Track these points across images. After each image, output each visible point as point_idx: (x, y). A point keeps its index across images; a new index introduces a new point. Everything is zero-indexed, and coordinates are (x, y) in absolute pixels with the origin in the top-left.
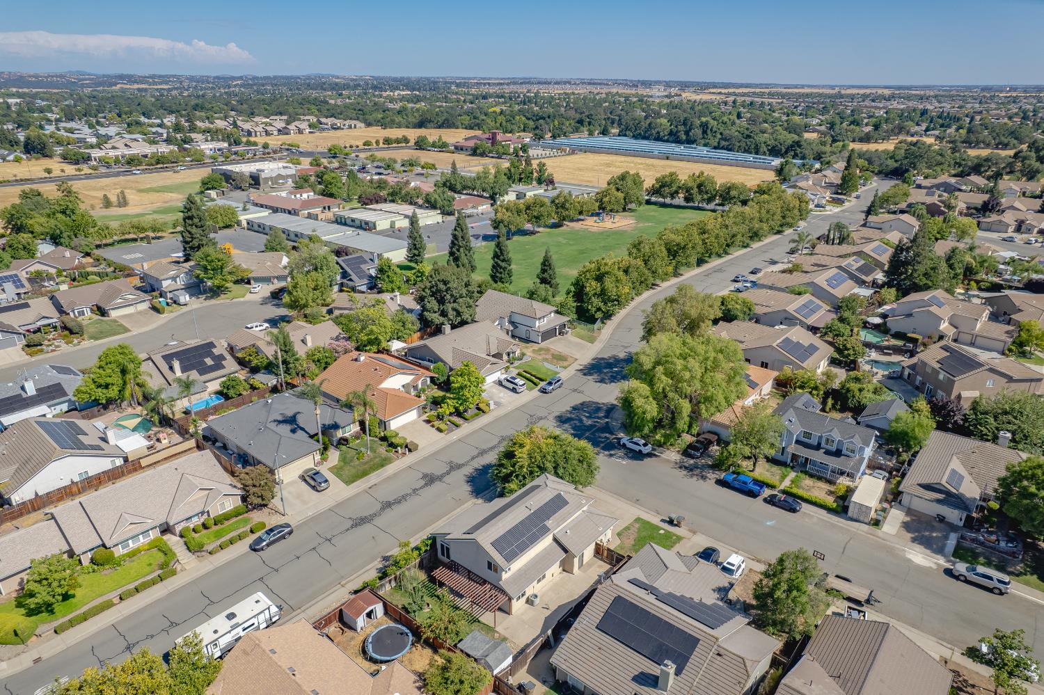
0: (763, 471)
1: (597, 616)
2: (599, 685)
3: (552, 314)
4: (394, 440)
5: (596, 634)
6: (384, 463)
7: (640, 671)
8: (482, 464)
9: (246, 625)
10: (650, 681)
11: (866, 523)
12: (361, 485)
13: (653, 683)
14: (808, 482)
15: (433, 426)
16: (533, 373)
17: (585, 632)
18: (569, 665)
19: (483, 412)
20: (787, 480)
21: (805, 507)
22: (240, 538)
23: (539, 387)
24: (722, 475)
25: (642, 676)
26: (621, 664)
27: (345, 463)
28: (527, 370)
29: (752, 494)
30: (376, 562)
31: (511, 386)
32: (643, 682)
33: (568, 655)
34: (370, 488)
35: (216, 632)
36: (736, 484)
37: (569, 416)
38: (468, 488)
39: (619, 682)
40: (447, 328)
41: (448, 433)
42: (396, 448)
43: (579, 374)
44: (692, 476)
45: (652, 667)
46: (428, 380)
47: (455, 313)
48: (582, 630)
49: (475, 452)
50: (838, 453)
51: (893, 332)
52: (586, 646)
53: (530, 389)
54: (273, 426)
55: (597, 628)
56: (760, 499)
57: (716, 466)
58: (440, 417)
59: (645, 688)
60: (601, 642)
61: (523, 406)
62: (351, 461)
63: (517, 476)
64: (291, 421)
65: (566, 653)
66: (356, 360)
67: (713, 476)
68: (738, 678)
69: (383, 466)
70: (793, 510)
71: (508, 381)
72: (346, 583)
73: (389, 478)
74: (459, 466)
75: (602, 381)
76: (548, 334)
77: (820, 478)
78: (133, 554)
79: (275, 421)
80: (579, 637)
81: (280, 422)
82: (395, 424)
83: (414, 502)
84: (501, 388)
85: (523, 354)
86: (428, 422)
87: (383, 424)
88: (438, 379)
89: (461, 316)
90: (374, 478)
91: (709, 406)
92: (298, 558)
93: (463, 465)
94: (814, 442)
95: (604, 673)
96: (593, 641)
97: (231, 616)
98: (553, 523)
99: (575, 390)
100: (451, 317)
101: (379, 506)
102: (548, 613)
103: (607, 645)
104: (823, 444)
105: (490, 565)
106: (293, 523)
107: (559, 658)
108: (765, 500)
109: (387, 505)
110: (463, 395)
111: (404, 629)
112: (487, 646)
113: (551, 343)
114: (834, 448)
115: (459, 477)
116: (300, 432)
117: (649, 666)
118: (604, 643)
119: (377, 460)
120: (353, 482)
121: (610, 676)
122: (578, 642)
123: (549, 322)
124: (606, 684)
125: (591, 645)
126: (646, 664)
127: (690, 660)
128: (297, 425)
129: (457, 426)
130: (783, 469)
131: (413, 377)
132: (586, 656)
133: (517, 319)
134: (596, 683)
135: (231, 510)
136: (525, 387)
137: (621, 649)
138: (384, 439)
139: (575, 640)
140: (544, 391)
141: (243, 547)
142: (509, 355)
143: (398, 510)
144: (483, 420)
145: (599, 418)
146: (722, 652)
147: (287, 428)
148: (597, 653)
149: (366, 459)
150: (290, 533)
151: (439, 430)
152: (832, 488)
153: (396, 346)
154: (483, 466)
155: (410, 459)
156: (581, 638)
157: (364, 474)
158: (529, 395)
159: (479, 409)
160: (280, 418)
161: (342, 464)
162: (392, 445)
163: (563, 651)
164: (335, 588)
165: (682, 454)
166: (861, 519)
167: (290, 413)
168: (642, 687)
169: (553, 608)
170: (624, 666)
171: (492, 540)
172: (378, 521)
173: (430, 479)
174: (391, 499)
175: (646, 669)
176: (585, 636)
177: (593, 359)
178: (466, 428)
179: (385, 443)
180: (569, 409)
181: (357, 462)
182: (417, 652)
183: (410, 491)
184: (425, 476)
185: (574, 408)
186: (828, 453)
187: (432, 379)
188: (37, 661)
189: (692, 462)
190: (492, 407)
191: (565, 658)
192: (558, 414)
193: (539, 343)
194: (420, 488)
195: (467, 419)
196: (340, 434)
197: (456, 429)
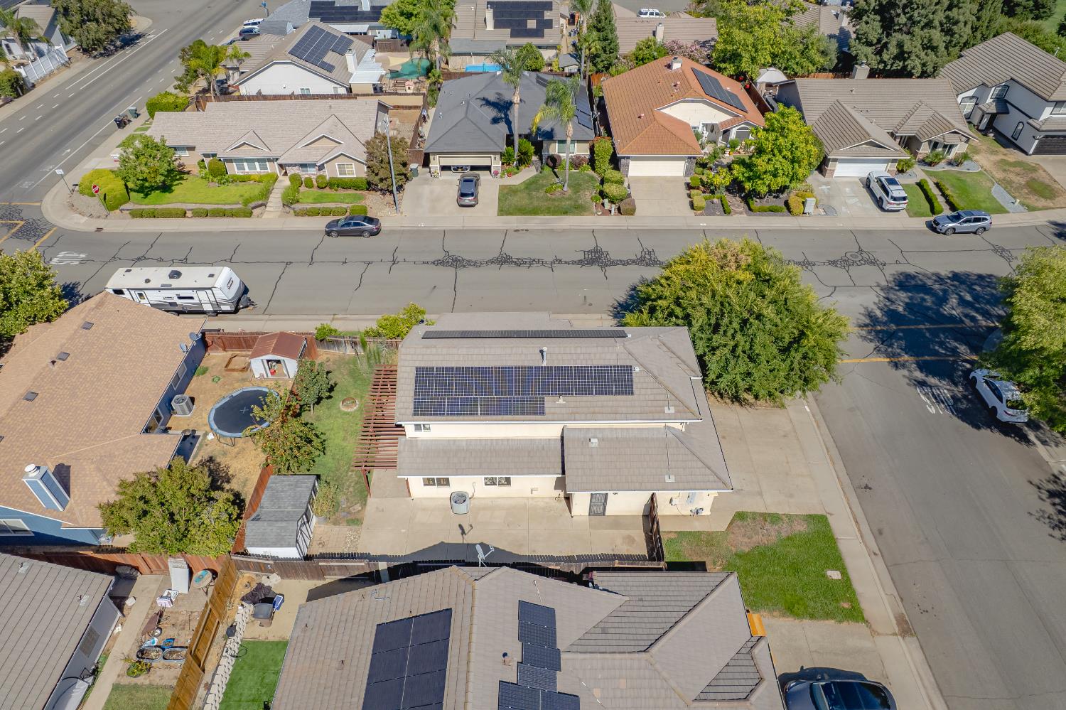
1: (399, 610)
4: (605, 186)
6: (572, 210)
9: (183, 294)
12: (514, 222)
15: (689, 196)
16: (950, 193)
17: (364, 616)
19: (789, 209)
22: (331, 212)
23: (933, 216)
27: (528, 188)
31: (879, 192)
33: (317, 623)
34: (517, 231)
35: (148, 281)
37: (929, 282)
38: (621, 296)
40: (862, 70)
41: (702, 214)
42: (605, 200)
43: (1048, 230)
48: (366, 609)
52: (340, 637)
53: (914, 214)
54: (477, 105)
55: (379, 626)
58: (706, 187)
60: (357, 654)
61: (869, 232)
62: (537, 189)
64: (503, 107)
66: (669, 66)
69: (564, 213)
71: (878, 182)
73: (551, 231)
74: (652, 263)
78: (244, 179)
79: (484, 99)
80: (352, 613)
81: (488, 103)
82: (637, 169)
83: (538, 273)
84: (864, 191)
85: (968, 159)
86: (689, 187)
87: (616, 160)
90: (536, 222)
92: (344, 263)
93: (659, 263)
97: (175, 275)
99: (1000, 250)
101: (493, 256)
107: (308, 613)
109: (503, 260)
112: (289, 509)
113: (1055, 161)
115: (633, 276)
116: (502, 126)
118: (355, 662)
119: (568, 203)
120: (509, 214)
122: (344, 618)
125: (345, 644)
128: (506, 115)
129: (725, 211)
132: (323, 652)
136: (903, 205)
139: (346, 610)
140: (933, 227)
141: (321, 223)
144: (773, 222)
147: (491, 113)
148: (334, 664)
149: (556, 195)
150: (374, 233)
151: (694, 205)
153: (770, 77)
155: (614, 221)
156: (350, 618)
157: (533, 212)
158: (901, 221)
159: (787, 203)
160: (492, 98)
161: (524, 188)
162: (602, 193)
163: (320, 611)
167: (509, 98)
172: (466, 272)
173: (594, 259)
174: (515, 256)
176: (357, 619)
178: (733, 220)
179: (601, 187)
180: (945, 273)
181: (541, 194)
183: (550, 258)
184: (594, 251)
185: (956, 277)
188: (99, 230)
191: (311, 623)
192: (912, 270)
193: (1026, 153)
194: (566, 263)
195: (750, 209)
196: (554, 149)
197: (720, 215)
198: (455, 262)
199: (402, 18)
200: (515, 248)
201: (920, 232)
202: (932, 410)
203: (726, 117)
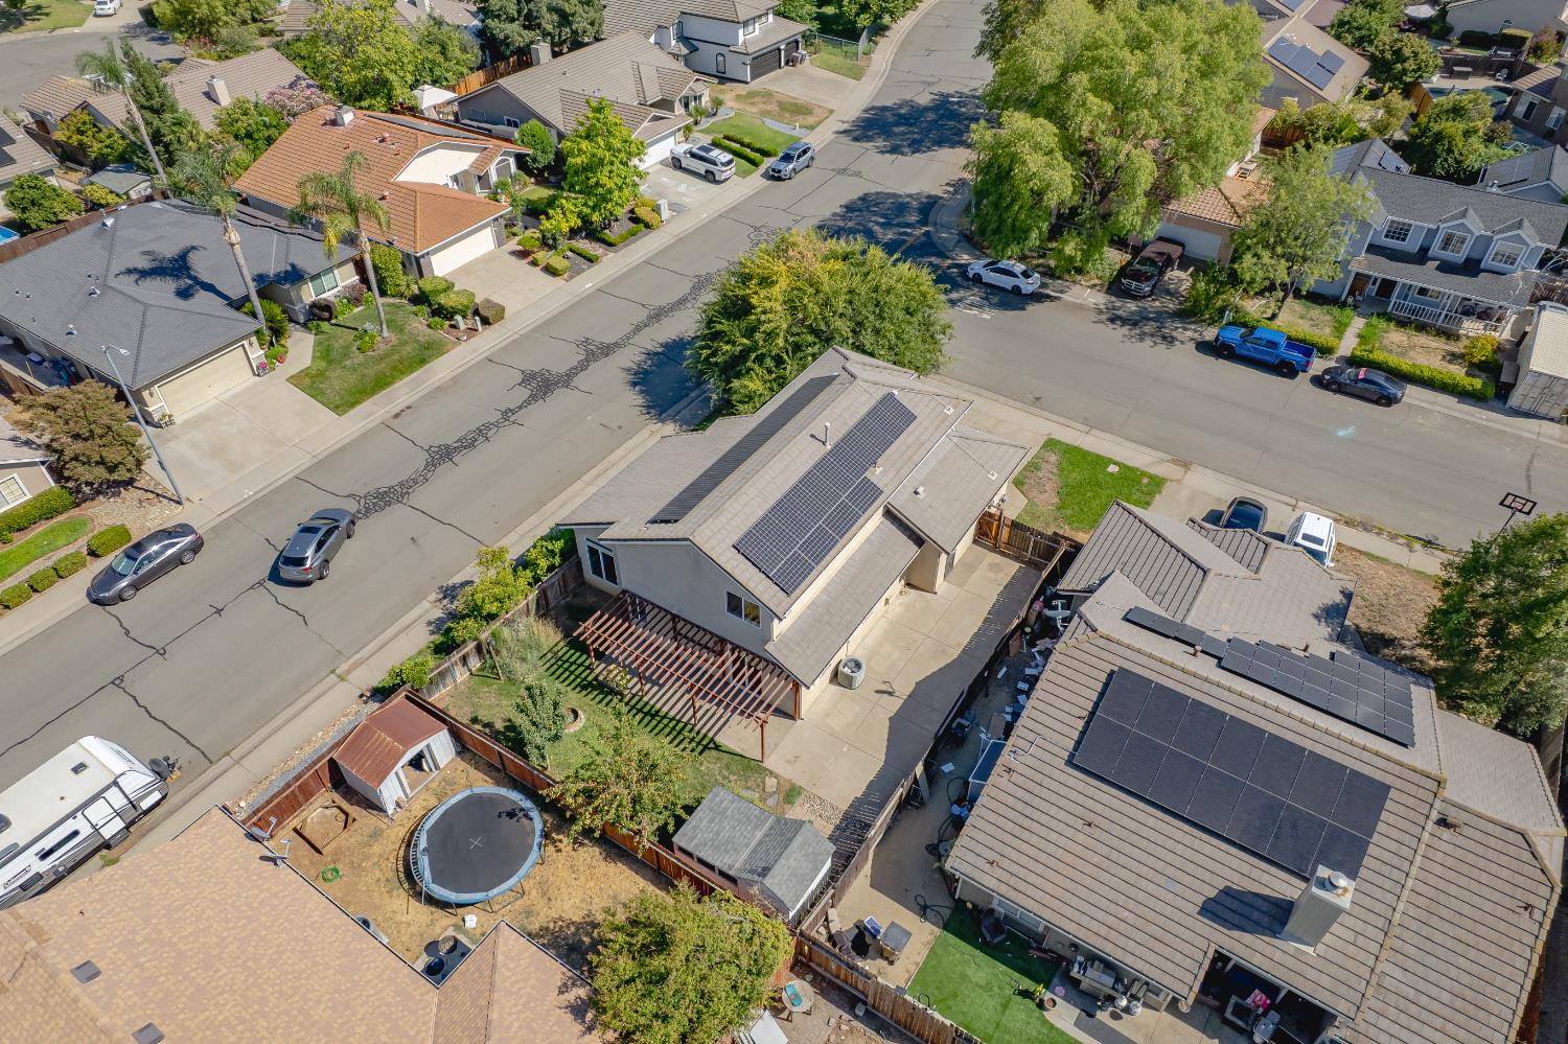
0: (1294, 320)
1: (1066, 730)
2: (1104, 931)
3: (771, 16)
4: (443, 300)
5: (1071, 782)
6: (426, 353)
7: (1221, 884)
8: (662, 340)
9: (47, 843)
10: (1256, 915)
11: (1552, 420)
12: (373, 411)
13: (1265, 921)
14: (1396, 336)
15: (534, 263)
16: (746, 140)
17: (1038, 777)
18: (1005, 876)
19: (647, 226)
20: (1350, 336)
21: (1412, 394)
22: (59, 573)
23: (762, 169)
24: (1210, 334)
25: (1228, 902)
26: (1160, 866)
27: (330, 362)
28: (731, 133)
29: (1287, 370)
30: (426, 605)
31: (701, 167)
32: (1236, 919)
33: (999, 846)
34: (397, 416)
36: (1249, 350)
37: (842, 224)
38: (634, 398)
39: (1162, 921)
40: (543, 49)
41: (571, 277)
42: (451, 318)
43: (845, 139)
44: (1142, 337)
45: (1255, 873)
46: (512, 161)
47: (555, 17)
48: (1029, 772)
49: (643, 314)
50: (1471, 267)
51: (1459, 30)
52: (1044, 819)
53: (744, 174)
54: (127, 284)
55: (1070, 762)
56: (1303, 379)
57: (1189, 313)
58: (548, 243)
59: (1247, 938)
60: (1090, 803)
61: (734, 209)
62: (346, 356)
63: (760, 359)
64: (177, 269)
65: (990, 842)
66: (334, 123)
67: (1187, 334)
68: (1519, 893)
69: (423, 362)
70: (1388, 400)
71: (694, 155)
72: (349, 672)
73: (441, 390)
74: (607, 350)
75: (895, 150)
76: (767, 61)
77: (1422, 328)
79: (129, 271)
80: (1020, 793)
81: (144, 274)
82: (442, 265)
83: (506, 441)
84: (678, 173)
85: (718, 103)
86: (523, 254)
87: (414, 264)
88: (535, 160)
89: (570, 24)
90: (403, 392)
91: (1200, 165)
92: (219, 611)
93: (616, 344)
94: (1411, 245)
95: (1113, 895)
96: (1063, 802)
98: (884, 472)
99: (843, 171)
100: (549, 28)
101: (421, 459)
102: (894, 705)
103: (1107, 812)
104: (1435, 249)
105: (734, 604)
106: (201, 522)
107: (970, 857)
108: (1318, 381)
109: (443, 455)
110: (597, 184)
111: (515, 796)
112: (759, 835)
113: (771, 81)
114: (1459, 256)
115: (612, 374)
116: (202, 296)
117: (1245, 868)
118: (1099, 808)
119: (409, 348)
120: (353, 405)
121: (1131, 905)
122: (1020, 806)
123: (765, 33)
124: (1122, 927)
125: (1062, 815)
126: (1235, 863)
127: (1371, 849)
128: (194, 279)
129: (591, 260)
130: (1336, 311)
131: (475, 156)
132: (1050, 848)
133: (695, 29)
134: (1095, 926)
135: (24, 505)
136: (733, 168)
137: (1151, 821)
138: (420, 299)
139: (1010, 801)
142: (686, 106)
143: (469, 465)
144: (646, 246)
145: (908, 225)
146: (1453, 815)
147: (167, 286)
148: (1080, 838)
149: (382, 348)
150: (196, 547)
151: (550, 271)
152: (1457, 348)
153: (431, 97)
154: (666, 345)
155: (488, 341)
156: (1027, 797)
157: (380, 383)
158: (742, 186)
159: (635, 220)
160: (144, 263)
161: (323, 364)
162: (441, 312)
163: (981, 837)
164: (321, 687)
165: (1107, 293)
166: (1543, 410)
167: (169, 250)
168: (1236, 934)
169: (905, 689)
170: (1171, 871)
171: (734, 539)
172: (422, 497)
173: (542, 385)
174: (450, 439)
175: (1236, 878)
176: (1037, 790)
177: (866, 111)
178: (612, 264)
179: (425, 309)
180: (838, 210)
181: (359, 358)
182: (561, 857)
183: (495, 417)
184: (528, 378)
185: (850, 208)
186: (1446, 267)
187: (521, 160)
189: (1132, 306)
190: (666, 214)
191: (991, 855)
192: (816, 222)
193: (746, 83)
194: (520, 407)
195: (611, 245)
196: (309, 294)
197: (589, 268)
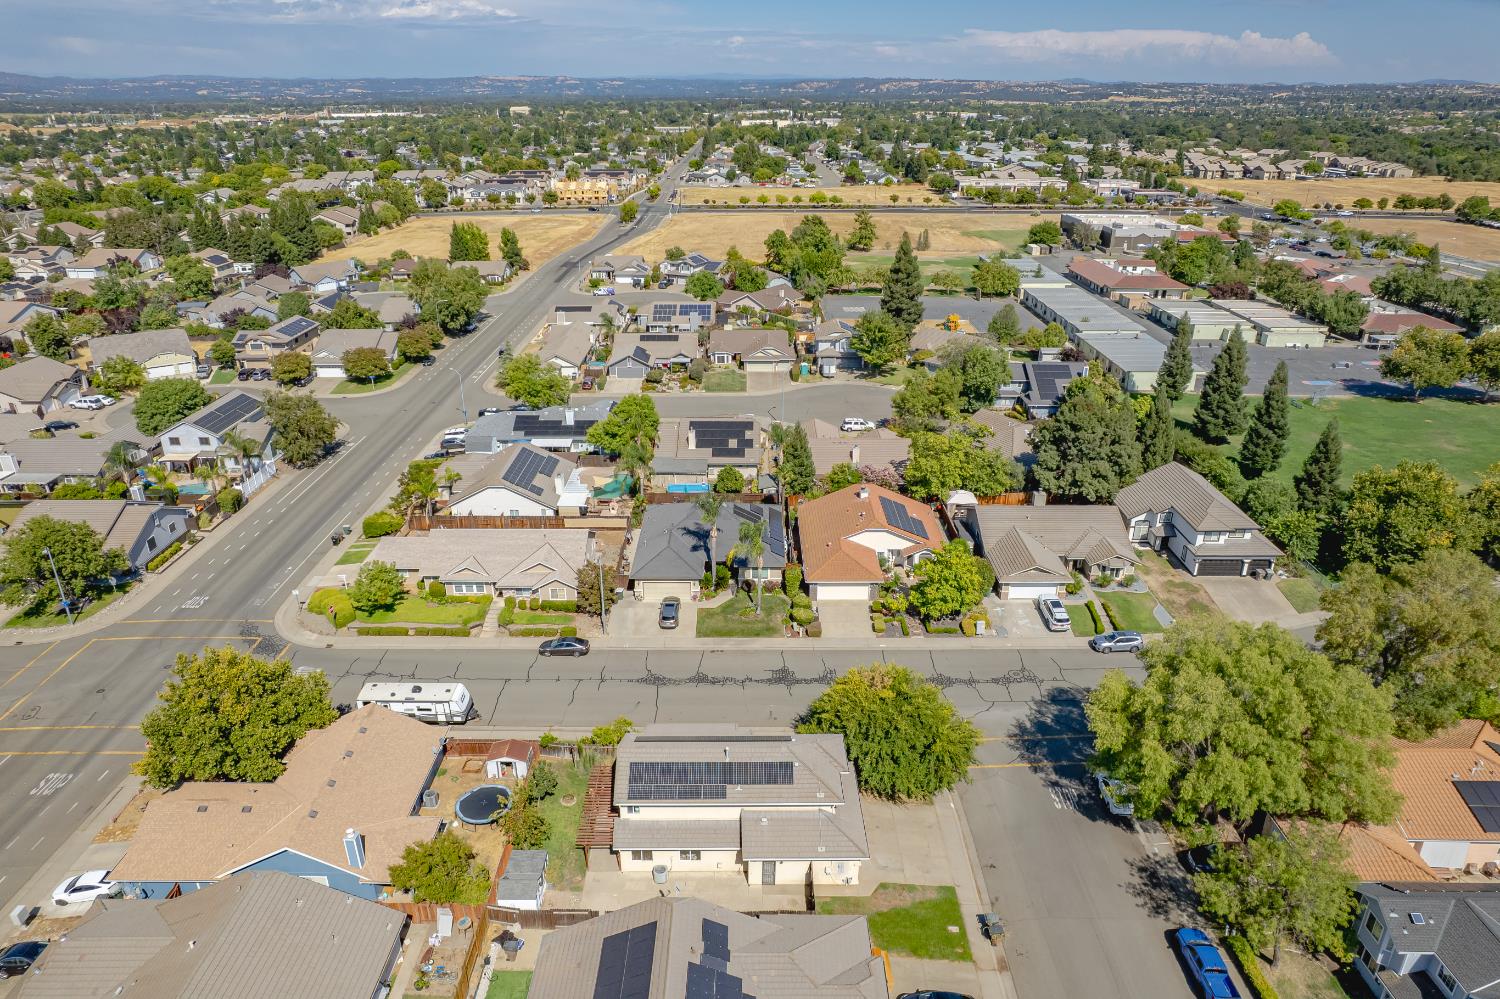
3: (1248, 535)
4: (794, 611)
5: (597, 945)
6: (765, 632)
12: (711, 643)
15: (871, 618)
16: (1114, 613)
19: (963, 632)
22: (544, 633)
23: (1098, 636)
27: (723, 612)
28: (1111, 604)
31: (1047, 615)
34: (713, 651)
35: (393, 695)
40: (1043, 498)
41: (882, 636)
44: (1142, 894)
53: (1079, 633)
54: (678, 533)
55: (605, 939)
60: (590, 958)
61: (1035, 651)
62: (733, 612)
64: (702, 535)
67: (1180, 919)
71: (1046, 605)
73: (744, 652)
74: (831, 681)
78: (461, 600)
79: (685, 529)
81: (689, 532)
82: (824, 594)
83: (730, 691)
84: (1032, 611)
85: (1133, 580)
86: (871, 610)
90: (731, 643)
92: (558, 680)
96: (587, 950)
97: (417, 689)
98: (741, 793)
101: (691, 675)
106: (593, 645)
109: (700, 679)
113: (1217, 582)
115: (811, 694)
116: (702, 554)
119: (761, 625)
120: (706, 636)
128: (705, 543)
129: (904, 633)
131: (911, 544)
133: (1177, 522)
135: (562, 602)
136: (1067, 626)
138: (793, 605)
140: (1093, 646)
141: (535, 643)
142: (1103, 570)
144: (946, 643)
147: (692, 541)
149: (750, 618)
150: (583, 653)
151: (876, 627)
153: (962, 498)
155: (802, 643)
157: (729, 633)
158: (1065, 640)
159: (961, 625)
160: (692, 528)
161: (720, 611)
162: (792, 617)
165: (1177, 853)
167: (708, 527)
171: (634, 760)
172: (667, 690)
173: (780, 678)
174: (710, 675)
178: (910, 641)
179: (790, 611)
181: (737, 617)
183: (741, 678)
184: (781, 670)
188: (329, 646)
190: (982, 630)
193: (1191, 573)
194: (756, 681)
195: (927, 630)
196: (749, 575)
197: (899, 637)
198: (656, 680)
199: (607, 437)
200: (711, 668)
201: (1081, 651)
202: (1058, 806)
203: (910, 544)
